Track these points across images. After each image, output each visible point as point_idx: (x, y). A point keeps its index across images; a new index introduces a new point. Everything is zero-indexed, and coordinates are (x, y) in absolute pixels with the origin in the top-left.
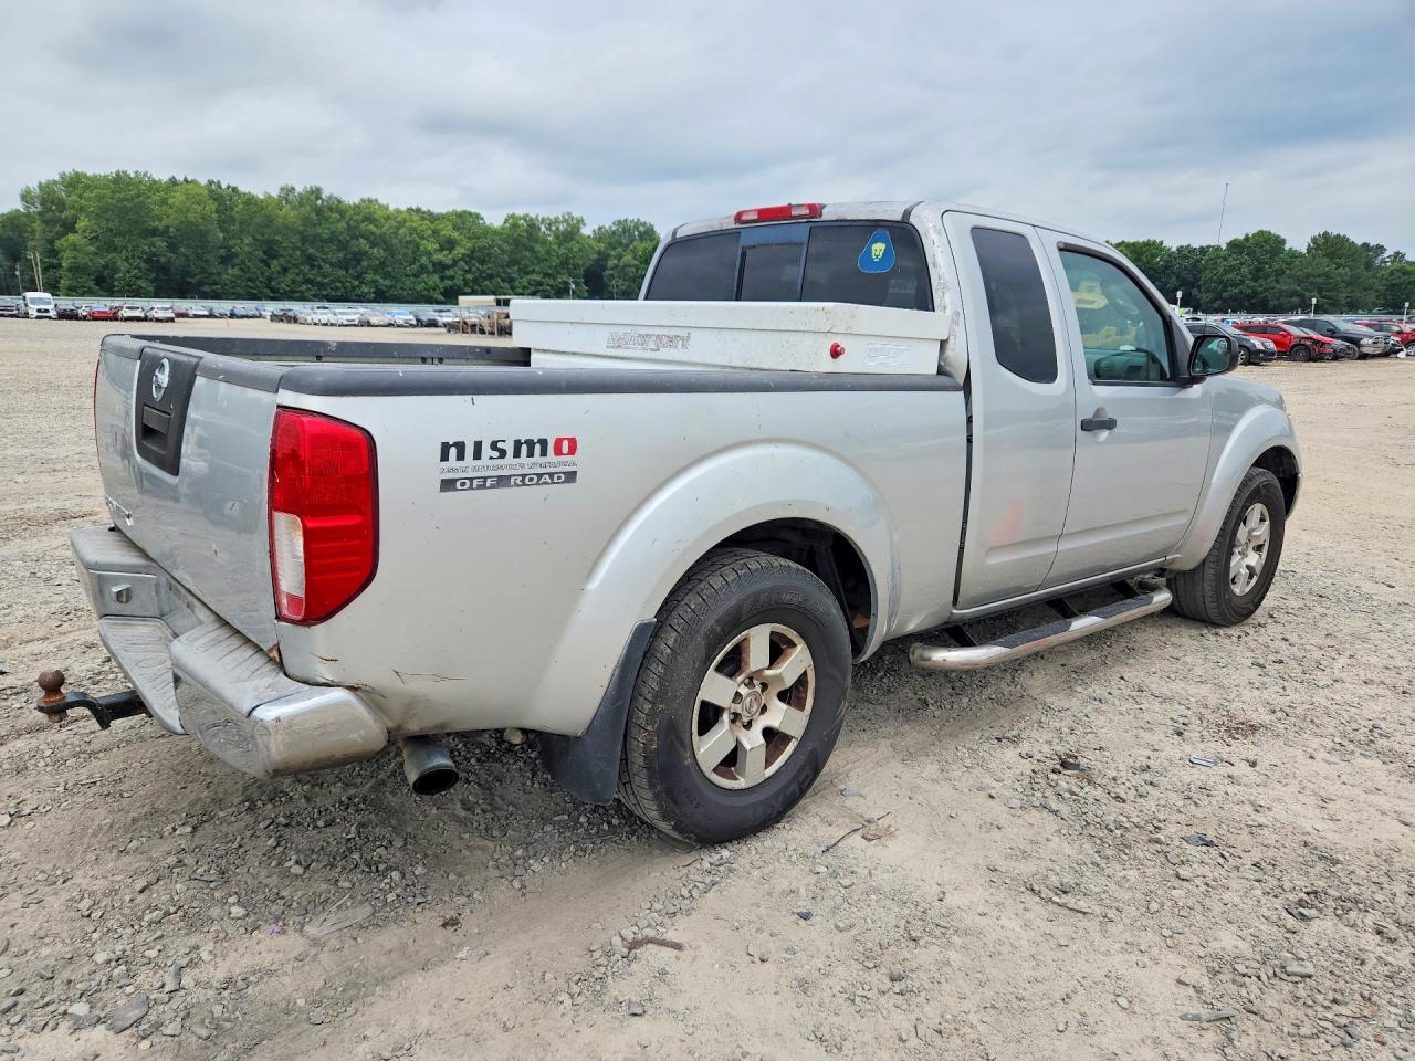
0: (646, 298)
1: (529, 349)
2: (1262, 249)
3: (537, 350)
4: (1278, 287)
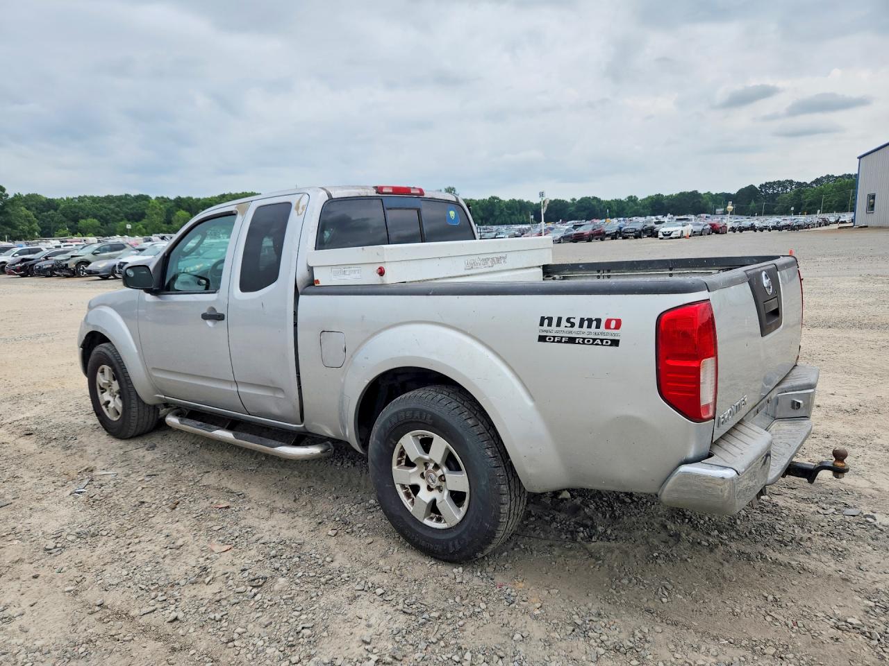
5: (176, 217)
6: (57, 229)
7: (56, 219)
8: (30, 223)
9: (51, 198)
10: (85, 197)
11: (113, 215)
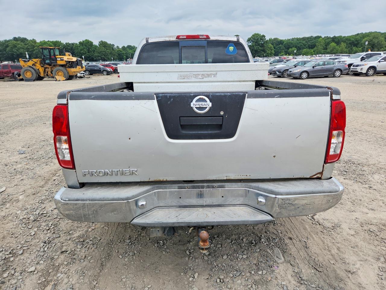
0: (138, 63)
1: (132, 82)
2: (87, 44)
3: (136, 83)
4: (95, 54)
5: (329, 46)
6: (280, 53)
7: (281, 48)
8: (271, 50)
9: (282, 39)
10: (295, 38)
11: (303, 46)
